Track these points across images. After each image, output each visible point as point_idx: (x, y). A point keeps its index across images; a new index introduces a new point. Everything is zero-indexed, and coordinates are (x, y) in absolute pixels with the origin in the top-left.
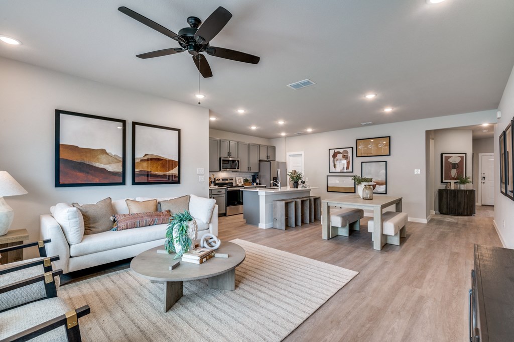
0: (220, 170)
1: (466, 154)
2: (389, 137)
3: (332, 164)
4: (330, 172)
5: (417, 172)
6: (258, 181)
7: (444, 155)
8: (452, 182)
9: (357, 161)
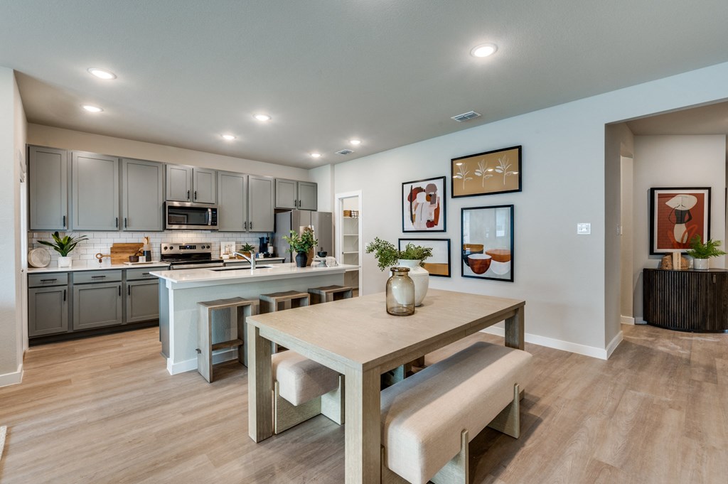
0: (165, 228)
1: (709, 189)
2: (520, 148)
3: (407, 214)
4: (404, 232)
5: (583, 228)
6: (270, 250)
7: (657, 192)
8: (677, 252)
9: (454, 206)
